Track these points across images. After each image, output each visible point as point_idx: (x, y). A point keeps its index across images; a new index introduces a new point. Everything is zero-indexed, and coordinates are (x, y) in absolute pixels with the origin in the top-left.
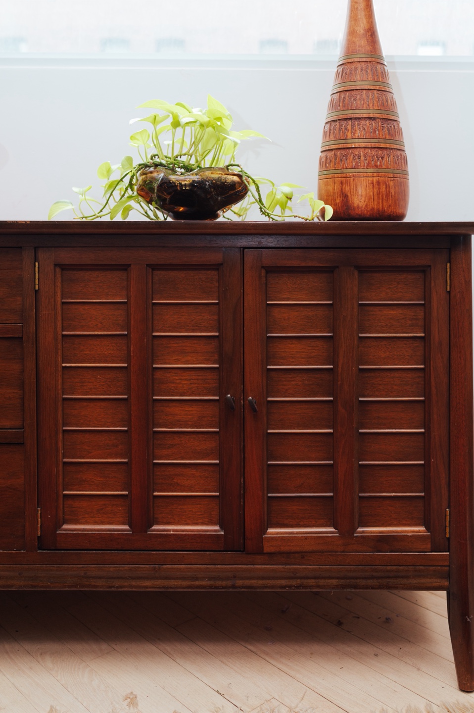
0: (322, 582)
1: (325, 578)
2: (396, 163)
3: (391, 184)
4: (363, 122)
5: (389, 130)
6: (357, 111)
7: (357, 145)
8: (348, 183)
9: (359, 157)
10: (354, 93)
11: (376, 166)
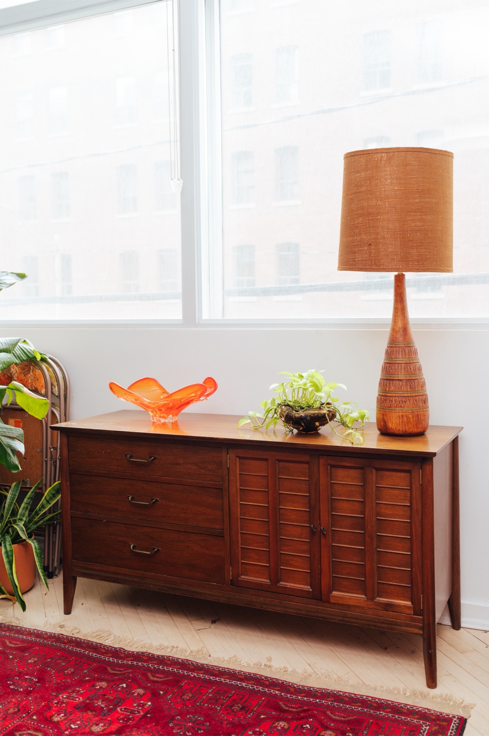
0: (359, 621)
1: (360, 620)
2: (414, 404)
3: (411, 416)
4: (395, 382)
5: (410, 386)
6: (392, 376)
7: (391, 395)
8: (386, 415)
9: (392, 401)
10: (391, 365)
11: (401, 407)
